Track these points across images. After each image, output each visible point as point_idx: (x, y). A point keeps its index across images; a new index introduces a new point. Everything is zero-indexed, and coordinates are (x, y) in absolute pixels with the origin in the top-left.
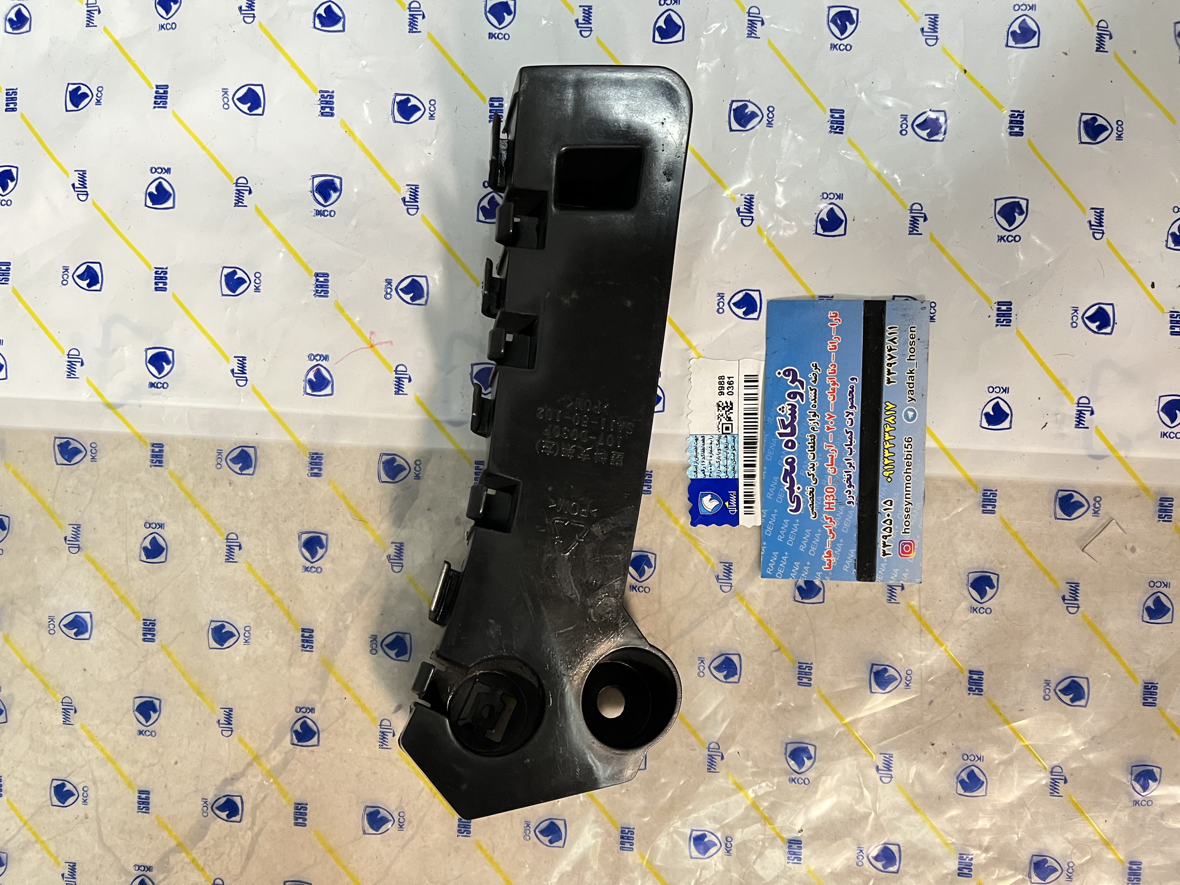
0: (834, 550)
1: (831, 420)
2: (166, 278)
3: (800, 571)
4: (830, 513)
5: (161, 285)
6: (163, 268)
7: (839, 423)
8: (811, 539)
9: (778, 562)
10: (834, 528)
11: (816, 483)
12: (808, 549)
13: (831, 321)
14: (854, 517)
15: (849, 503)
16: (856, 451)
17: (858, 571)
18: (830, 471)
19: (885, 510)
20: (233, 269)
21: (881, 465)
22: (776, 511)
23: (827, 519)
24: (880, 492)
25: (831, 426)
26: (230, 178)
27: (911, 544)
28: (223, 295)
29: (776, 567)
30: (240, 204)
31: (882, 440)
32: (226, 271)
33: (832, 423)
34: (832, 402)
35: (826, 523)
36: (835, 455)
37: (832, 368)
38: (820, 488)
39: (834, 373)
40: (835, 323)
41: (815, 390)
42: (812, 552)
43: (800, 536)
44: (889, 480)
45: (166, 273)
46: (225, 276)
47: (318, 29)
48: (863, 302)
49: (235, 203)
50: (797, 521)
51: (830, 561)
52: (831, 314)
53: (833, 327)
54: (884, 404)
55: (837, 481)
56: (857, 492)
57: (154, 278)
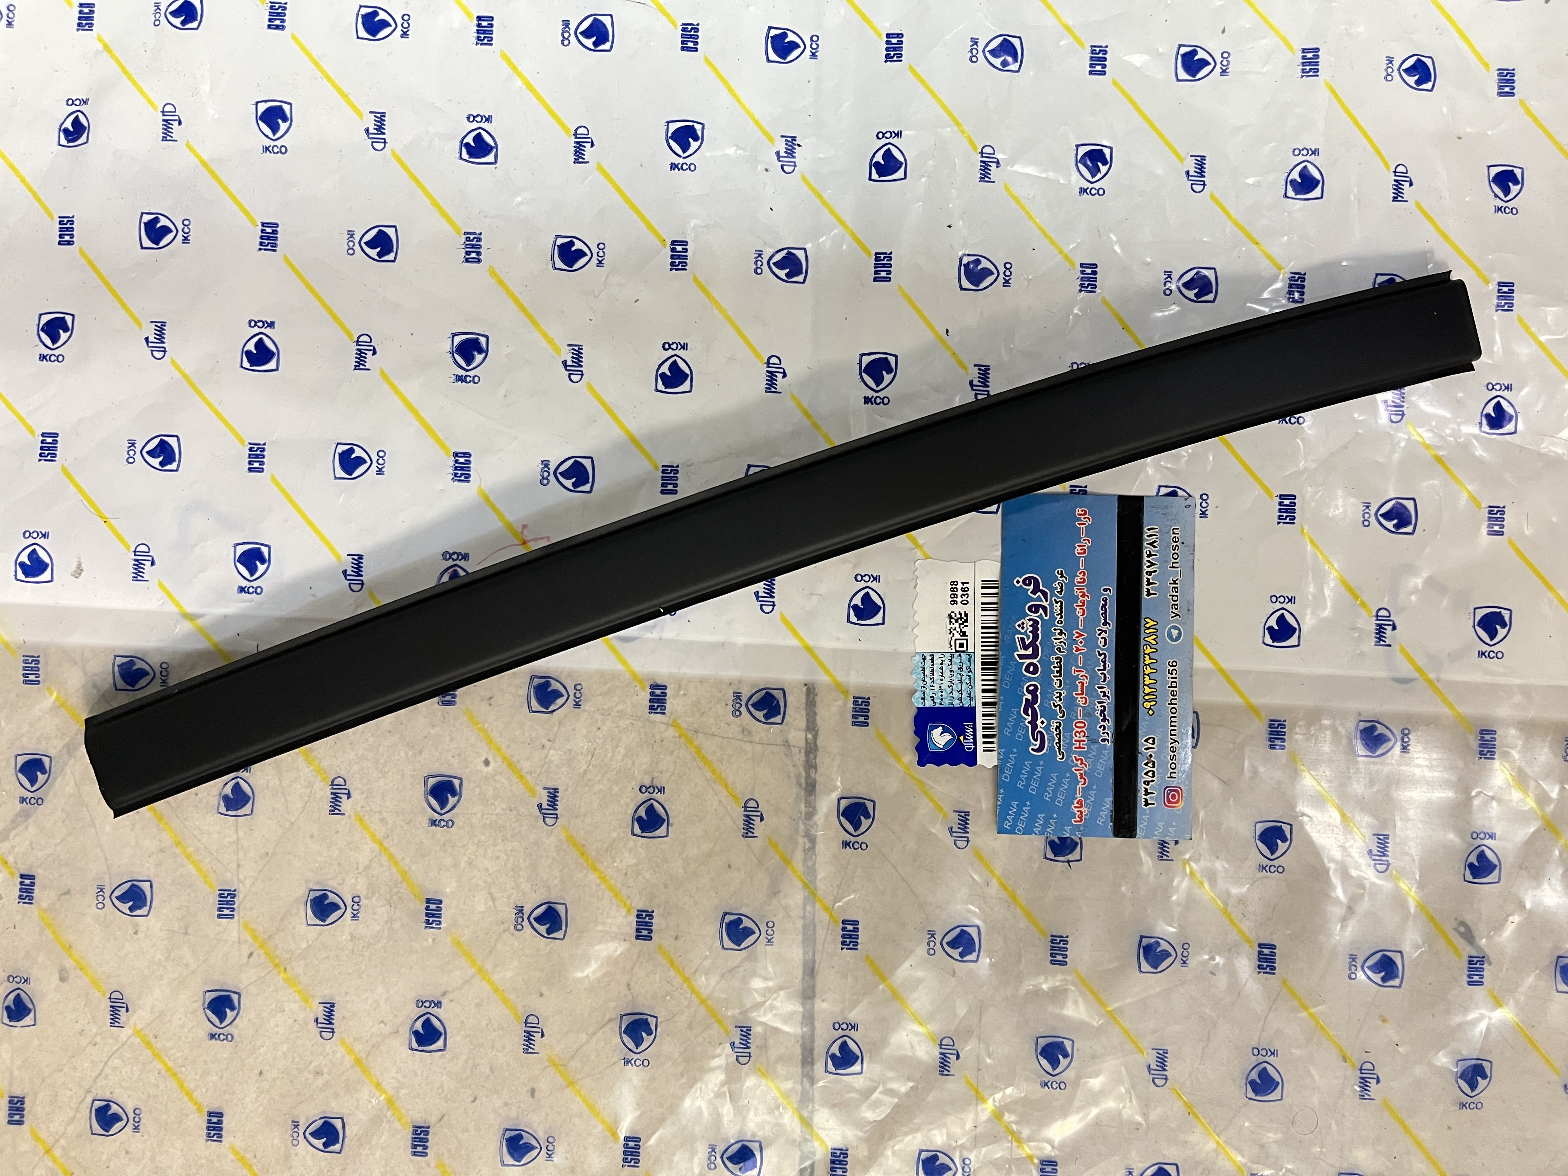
0: (1086, 799)
1: (1080, 639)
2: (264, 457)
3: (1046, 825)
4: (1080, 754)
5: (256, 465)
6: (259, 444)
7: (1091, 643)
8: (1058, 784)
9: (1018, 814)
10: (1085, 772)
11: (1063, 716)
12: (1054, 797)
13: (1079, 519)
14: (1109, 758)
15: (1104, 740)
16: (1110, 678)
17: (1114, 825)
18: (1080, 701)
19: (1146, 749)
20: (349, 447)
21: (1141, 694)
22: (1015, 750)
23: (1077, 760)
24: (1140, 727)
25: (1080, 646)
26: (350, 335)
27: (1177, 791)
28: (336, 478)
29: (1015, 820)
30: (362, 367)
31: (1142, 664)
32: (341, 449)
33: (1081, 642)
34: (1081, 617)
35: (1076, 765)
36: (1086, 682)
37: (1081, 576)
38: (1069, 721)
39: (1084, 582)
40: (1084, 522)
41: (1062, 603)
42: (1059, 802)
43: (1044, 781)
44: (1151, 712)
45: (263, 450)
46: (340, 455)
47: (465, 160)
48: (1116, 498)
49: (356, 366)
50: (1041, 763)
51: (1081, 812)
52: (1079, 511)
53: (1082, 526)
54: (1143, 621)
55: (1088, 714)
56: (1113, 727)
57: (247, 456)
